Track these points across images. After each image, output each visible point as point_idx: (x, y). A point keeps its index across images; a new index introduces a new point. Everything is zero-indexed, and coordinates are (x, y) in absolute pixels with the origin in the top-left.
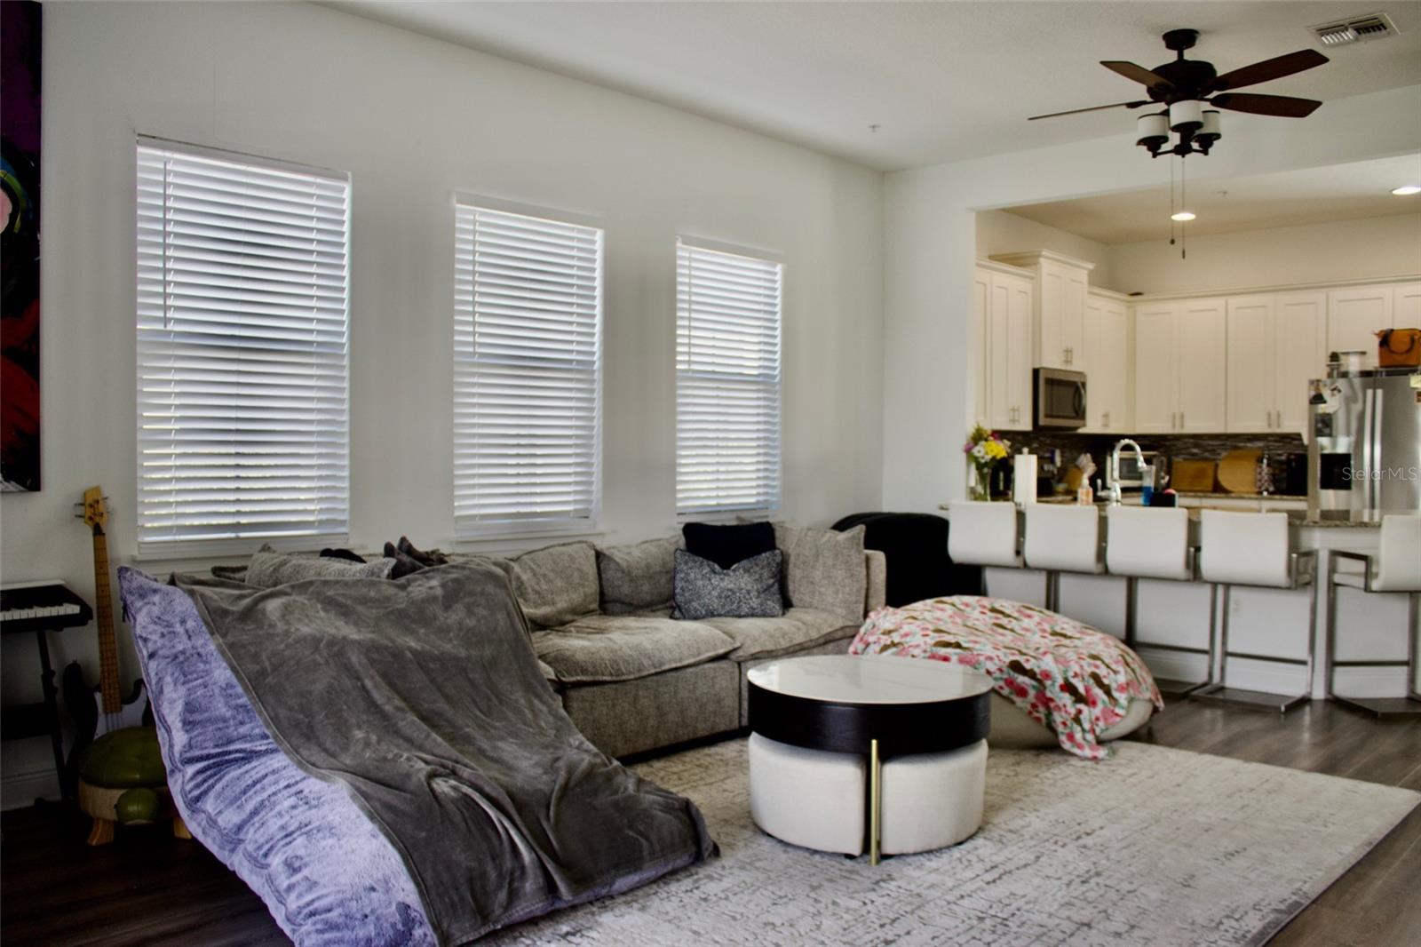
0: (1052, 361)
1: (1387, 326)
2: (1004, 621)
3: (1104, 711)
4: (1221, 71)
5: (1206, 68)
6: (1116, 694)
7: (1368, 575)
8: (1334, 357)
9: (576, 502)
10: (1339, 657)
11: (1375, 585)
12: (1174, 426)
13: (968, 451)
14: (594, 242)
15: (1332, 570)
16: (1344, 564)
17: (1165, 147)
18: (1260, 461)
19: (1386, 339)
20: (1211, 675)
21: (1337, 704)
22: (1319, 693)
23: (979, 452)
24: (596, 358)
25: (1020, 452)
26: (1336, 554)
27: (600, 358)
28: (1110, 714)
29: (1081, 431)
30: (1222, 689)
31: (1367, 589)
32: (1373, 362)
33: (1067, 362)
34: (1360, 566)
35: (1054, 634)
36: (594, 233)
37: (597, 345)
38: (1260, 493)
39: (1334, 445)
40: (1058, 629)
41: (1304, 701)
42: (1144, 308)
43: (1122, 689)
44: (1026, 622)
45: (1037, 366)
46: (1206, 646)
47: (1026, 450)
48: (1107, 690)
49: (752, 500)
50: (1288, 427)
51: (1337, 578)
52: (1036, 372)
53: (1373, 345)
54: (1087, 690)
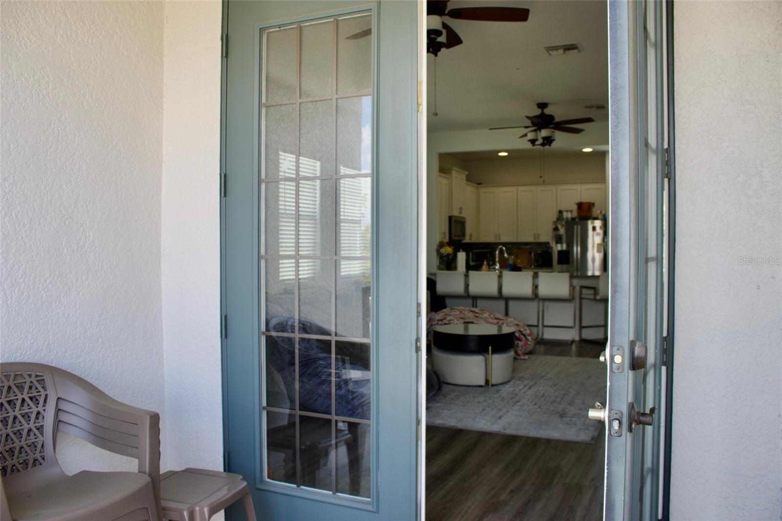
0: (456, 213)
1: (579, 201)
2: (477, 315)
3: (525, 343)
4: (557, 119)
5: (551, 118)
6: (528, 337)
7: (596, 293)
8: (560, 212)
9: (309, 274)
10: (584, 324)
11: (598, 297)
12: (496, 239)
13: (438, 251)
14: (316, 167)
15: (581, 293)
16: (584, 291)
17: (537, 143)
18: (530, 254)
19: (580, 205)
20: (538, 335)
21: (583, 341)
22: (577, 338)
23: (443, 251)
24: (317, 214)
25: (459, 251)
26: (582, 287)
27: (319, 214)
28: (526, 344)
29: (464, 241)
30: (543, 339)
31: (595, 300)
32: (575, 214)
33: (461, 213)
34: (591, 292)
35: (496, 319)
36: (316, 163)
37: (318, 208)
38: (531, 266)
39: (562, 247)
40: (496, 317)
41: (573, 342)
42: (482, 190)
43: (529, 335)
44: (485, 315)
45: (450, 215)
46: (536, 323)
47: (461, 250)
48: (525, 336)
49: (358, 272)
50: (543, 239)
51: (583, 296)
52: (450, 218)
53: (575, 208)
54: (519, 336)
